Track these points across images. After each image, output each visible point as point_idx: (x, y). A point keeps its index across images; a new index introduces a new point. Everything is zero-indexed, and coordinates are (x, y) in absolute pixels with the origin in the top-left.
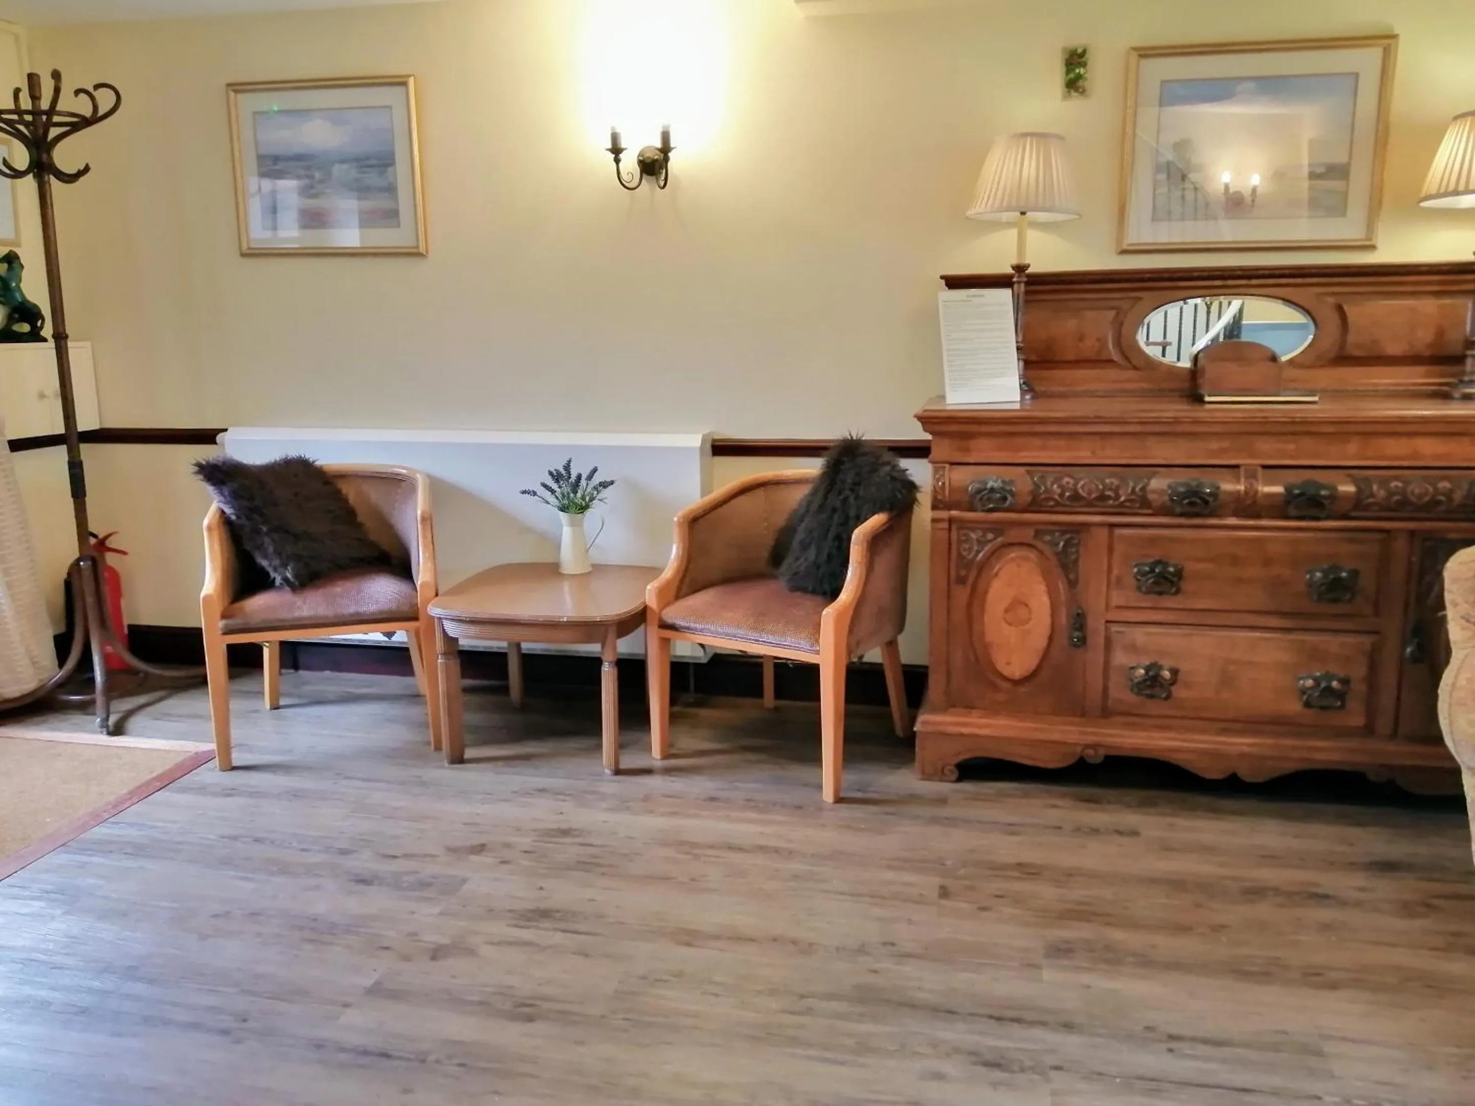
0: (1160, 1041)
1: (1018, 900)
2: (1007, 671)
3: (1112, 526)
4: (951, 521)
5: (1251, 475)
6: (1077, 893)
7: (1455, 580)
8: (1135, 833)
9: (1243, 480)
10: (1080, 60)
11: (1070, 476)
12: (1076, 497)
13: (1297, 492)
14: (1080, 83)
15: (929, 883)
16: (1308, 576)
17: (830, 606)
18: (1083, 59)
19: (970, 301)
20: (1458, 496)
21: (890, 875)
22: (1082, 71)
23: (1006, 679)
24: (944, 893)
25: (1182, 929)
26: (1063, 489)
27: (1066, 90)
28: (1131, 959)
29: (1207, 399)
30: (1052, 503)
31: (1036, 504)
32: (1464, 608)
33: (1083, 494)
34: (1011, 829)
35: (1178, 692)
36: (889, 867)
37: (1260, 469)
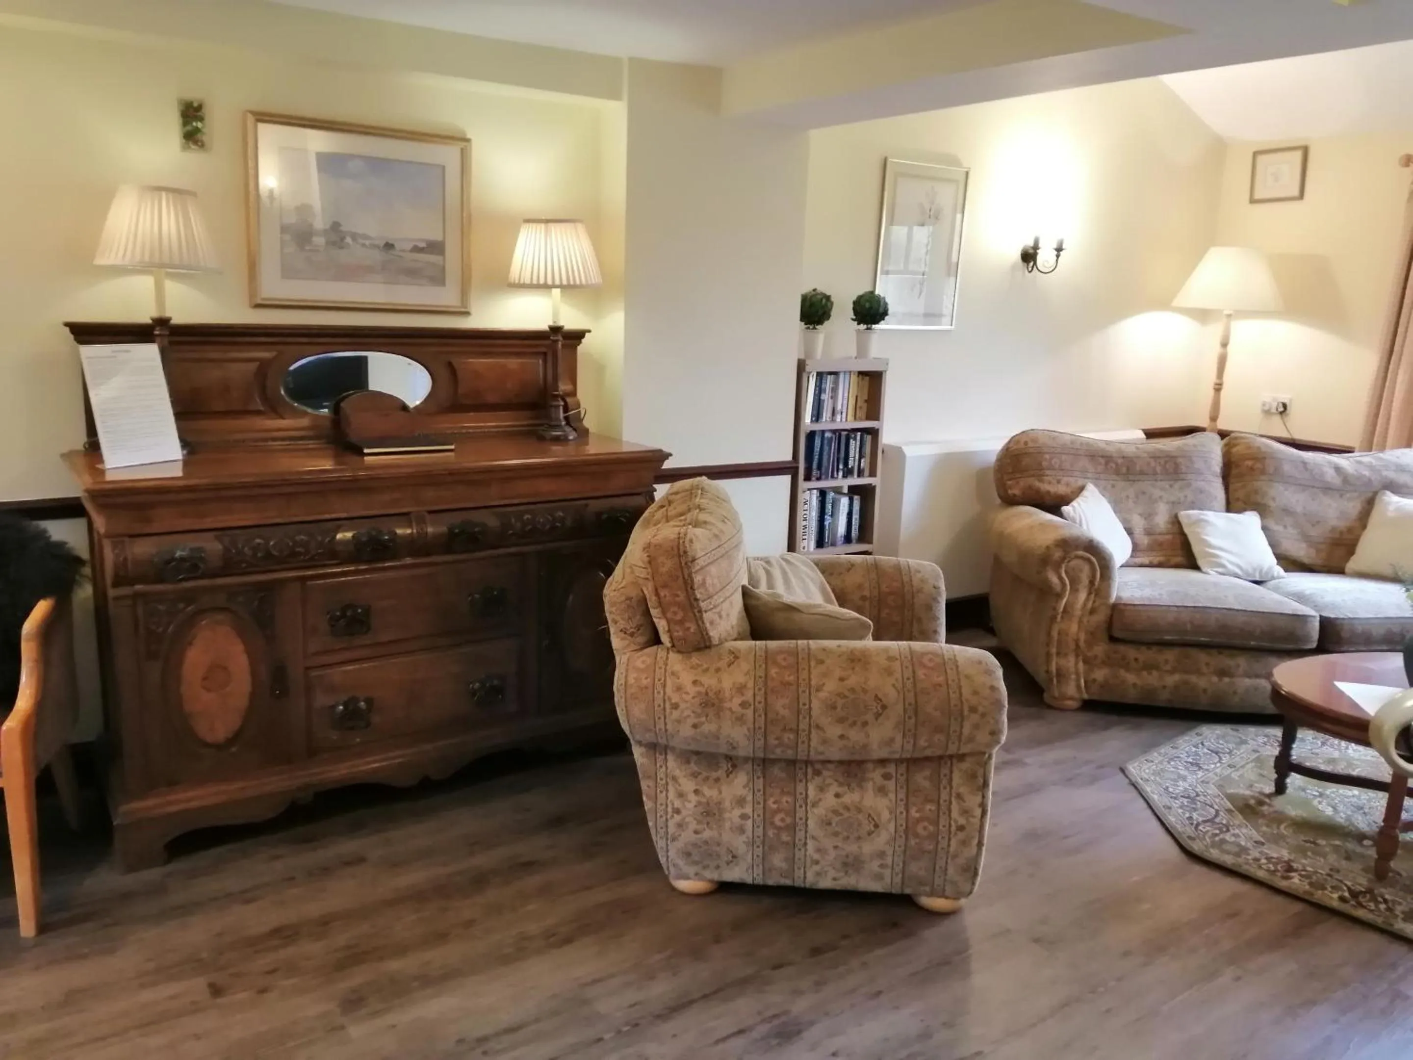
0: (473, 1049)
1: (291, 968)
2: (209, 739)
3: (303, 579)
4: (136, 596)
5: (421, 521)
6: (341, 938)
7: (613, 604)
8: (361, 860)
9: (414, 524)
10: (196, 114)
11: (260, 537)
12: (268, 555)
13: (457, 531)
14: (199, 136)
15: (197, 985)
16: (470, 598)
17: (10, 718)
18: (199, 114)
19: (115, 357)
20: (569, 523)
21: (147, 996)
22: (199, 125)
23: (207, 745)
24: (216, 991)
25: (441, 937)
26: (256, 549)
27: (184, 141)
28: (416, 984)
29: (366, 451)
30: (244, 565)
31: (228, 566)
32: (622, 624)
33: (275, 553)
34: (246, 897)
35: (376, 719)
36: (143, 986)
37: (426, 514)
